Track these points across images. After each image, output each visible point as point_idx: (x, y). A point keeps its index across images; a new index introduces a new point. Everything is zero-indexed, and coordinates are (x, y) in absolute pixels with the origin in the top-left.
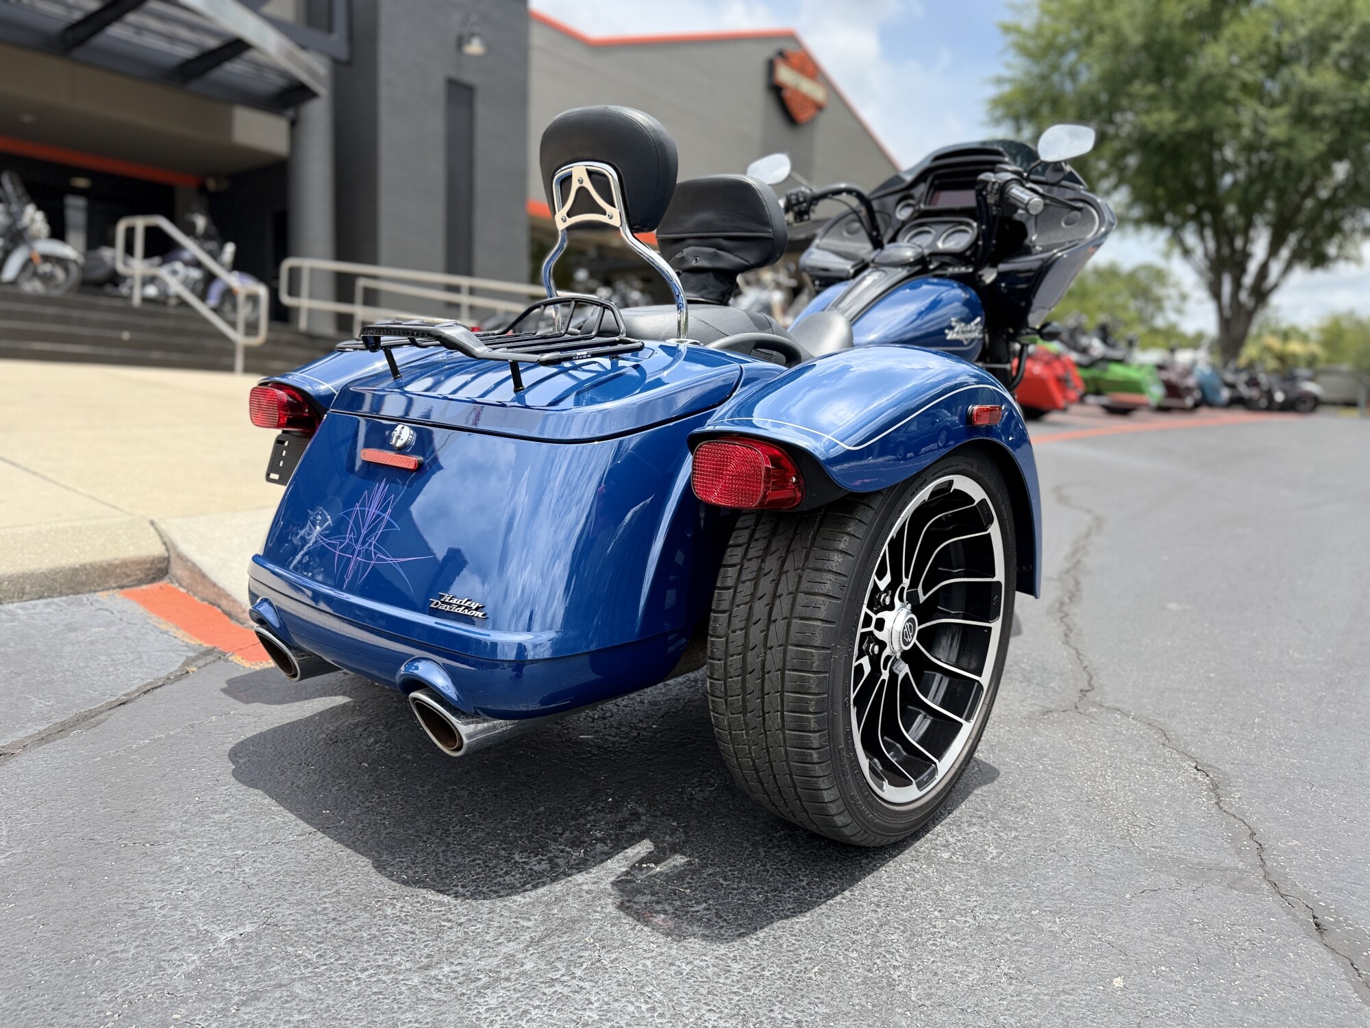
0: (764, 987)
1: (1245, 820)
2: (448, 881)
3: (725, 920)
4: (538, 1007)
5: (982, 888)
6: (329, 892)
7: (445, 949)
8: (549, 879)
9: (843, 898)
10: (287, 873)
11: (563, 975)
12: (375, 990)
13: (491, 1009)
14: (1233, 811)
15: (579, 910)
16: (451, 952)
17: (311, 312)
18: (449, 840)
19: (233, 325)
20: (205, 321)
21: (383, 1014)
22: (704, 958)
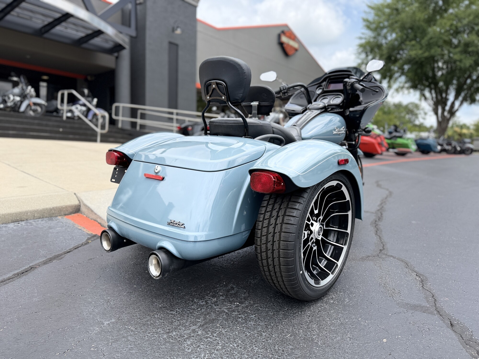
0: (273, 340)
1: (431, 292)
2: (174, 307)
3: (261, 320)
4: (203, 345)
5: (343, 312)
6: (137, 310)
7: (174, 327)
8: (205, 307)
9: (298, 314)
10: (124, 305)
11: (210, 336)
12: (153, 339)
13: (188, 345)
14: (427, 289)
15: (215, 317)
16: (176, 328)
17: (123, 121)
18: (174, 295)
19: (97, 126)
20: (87, 125)
21: (155, 346)
22: (254, 331)
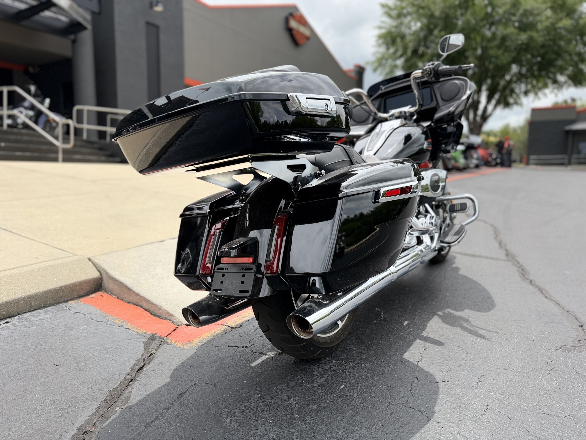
17: (89, 131)
20: (41, 136)
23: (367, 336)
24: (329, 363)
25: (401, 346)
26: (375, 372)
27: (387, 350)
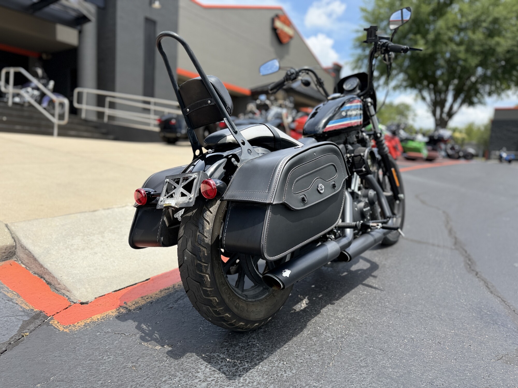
17: (87, 111)
19: (53, 115)
23: (277, 329)
24: (222, 362)
25: (313, 344)
26: (271, 377)
27: (295, 348)
